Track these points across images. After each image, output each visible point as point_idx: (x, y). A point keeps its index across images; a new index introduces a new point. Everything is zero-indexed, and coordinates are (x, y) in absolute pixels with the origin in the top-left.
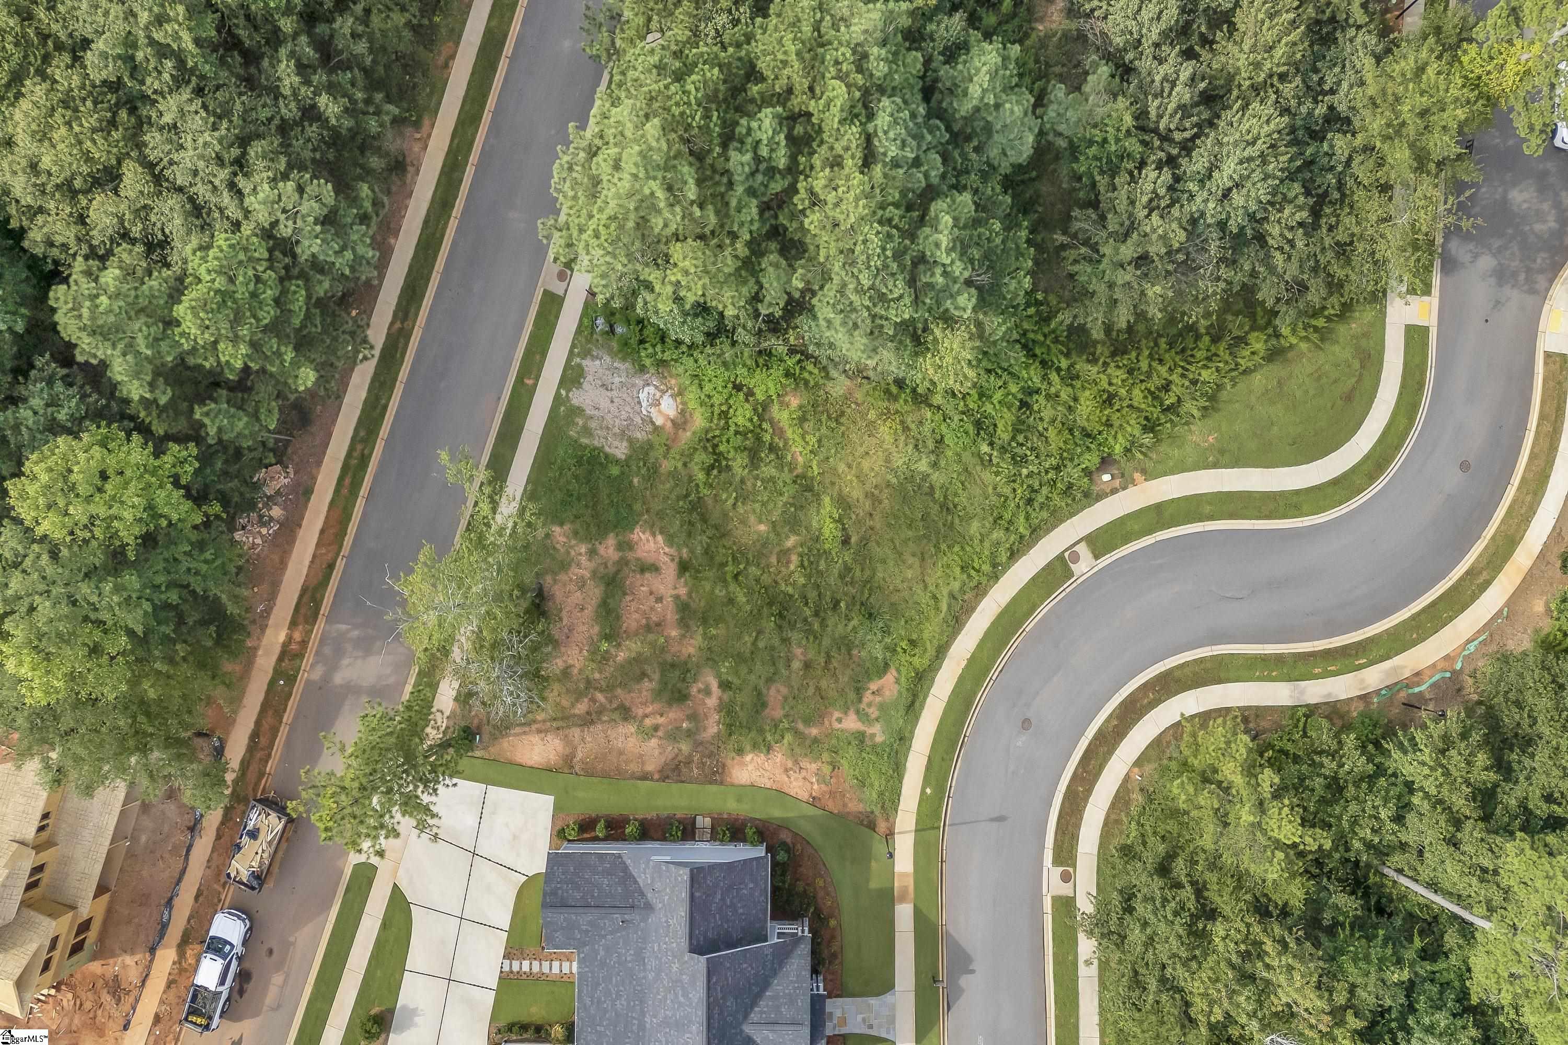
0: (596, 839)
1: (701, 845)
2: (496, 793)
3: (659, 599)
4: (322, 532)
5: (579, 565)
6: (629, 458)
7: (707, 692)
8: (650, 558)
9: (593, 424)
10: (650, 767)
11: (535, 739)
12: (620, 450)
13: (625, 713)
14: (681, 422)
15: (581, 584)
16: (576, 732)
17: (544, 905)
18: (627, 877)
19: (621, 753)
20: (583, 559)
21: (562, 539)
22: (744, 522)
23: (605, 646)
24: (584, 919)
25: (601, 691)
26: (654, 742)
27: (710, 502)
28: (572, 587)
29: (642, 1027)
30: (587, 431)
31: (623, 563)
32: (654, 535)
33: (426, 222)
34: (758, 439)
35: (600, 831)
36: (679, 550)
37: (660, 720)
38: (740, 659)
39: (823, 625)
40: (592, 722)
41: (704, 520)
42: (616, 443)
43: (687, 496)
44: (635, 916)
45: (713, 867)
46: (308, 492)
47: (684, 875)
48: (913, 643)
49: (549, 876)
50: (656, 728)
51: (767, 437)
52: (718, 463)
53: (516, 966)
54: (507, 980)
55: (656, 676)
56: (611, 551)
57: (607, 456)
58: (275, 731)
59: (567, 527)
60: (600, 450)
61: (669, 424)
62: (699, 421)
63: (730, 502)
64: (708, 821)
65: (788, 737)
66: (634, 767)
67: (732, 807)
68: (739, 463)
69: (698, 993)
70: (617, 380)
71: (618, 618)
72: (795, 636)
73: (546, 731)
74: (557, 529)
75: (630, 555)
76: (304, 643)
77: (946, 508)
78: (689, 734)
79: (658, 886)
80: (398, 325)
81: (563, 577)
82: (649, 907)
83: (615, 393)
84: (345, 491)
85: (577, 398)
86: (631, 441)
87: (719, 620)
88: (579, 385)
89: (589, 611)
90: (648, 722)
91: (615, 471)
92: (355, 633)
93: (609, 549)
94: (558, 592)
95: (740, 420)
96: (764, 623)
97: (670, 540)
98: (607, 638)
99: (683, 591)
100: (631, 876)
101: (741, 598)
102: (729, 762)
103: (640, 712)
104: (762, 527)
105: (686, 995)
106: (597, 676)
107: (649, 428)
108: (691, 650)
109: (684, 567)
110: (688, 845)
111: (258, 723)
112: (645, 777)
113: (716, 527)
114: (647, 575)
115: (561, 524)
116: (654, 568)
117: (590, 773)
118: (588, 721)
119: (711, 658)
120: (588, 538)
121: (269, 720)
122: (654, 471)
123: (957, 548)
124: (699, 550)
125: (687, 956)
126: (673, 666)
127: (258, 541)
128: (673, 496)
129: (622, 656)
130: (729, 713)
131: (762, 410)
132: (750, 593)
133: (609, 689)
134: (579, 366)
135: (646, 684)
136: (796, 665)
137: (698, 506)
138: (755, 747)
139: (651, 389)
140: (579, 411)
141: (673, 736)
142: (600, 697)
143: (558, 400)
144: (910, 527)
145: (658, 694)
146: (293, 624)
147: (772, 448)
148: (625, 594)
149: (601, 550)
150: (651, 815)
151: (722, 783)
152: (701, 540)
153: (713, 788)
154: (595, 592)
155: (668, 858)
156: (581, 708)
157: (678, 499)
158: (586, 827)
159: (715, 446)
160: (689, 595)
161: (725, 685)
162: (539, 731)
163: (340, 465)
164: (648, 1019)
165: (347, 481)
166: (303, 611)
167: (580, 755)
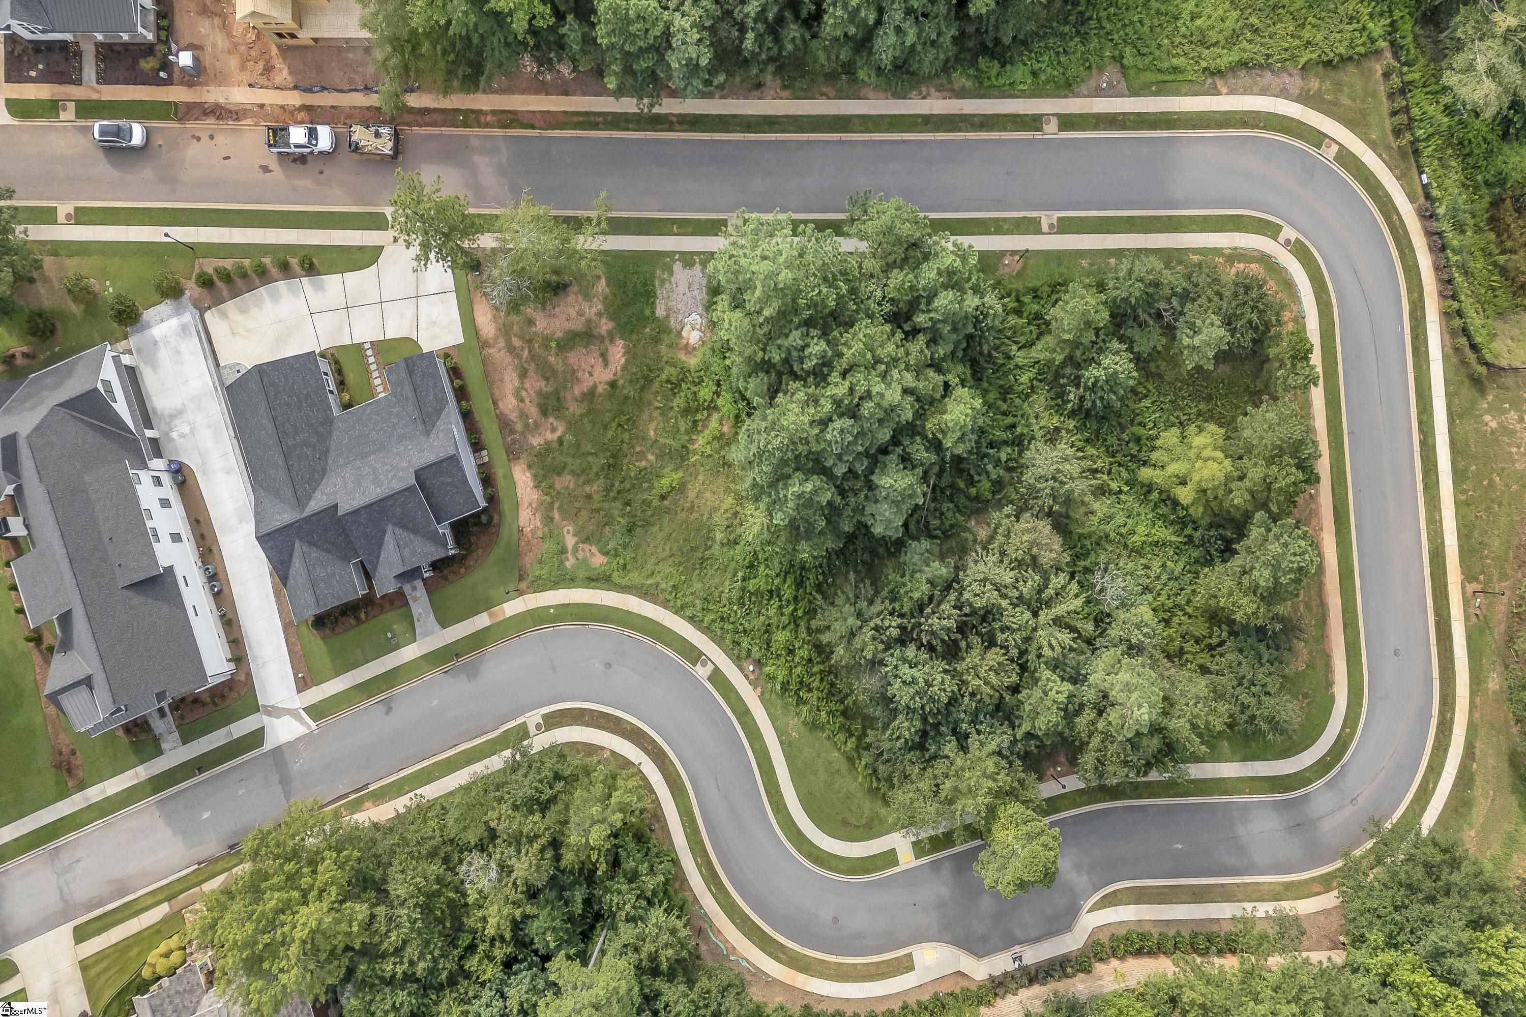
0: (452, 382)
1: (472, 459)
2: (452, 297)
3: (591, 374)
4: (548, 112)
5: (590, 307)
6: (657, 319)
7: (554, 430)
8: (611, 359)
9: (667, 285)
10: (500, 404)
11: (489, 316)
12: (660, 312)
13: (523, 375)
14: (689, 350)
15: (581, 314)
16: (502, 344)
17: (406, 360)
18: (438, 411)
19: (502, 381)
20: (594, 310)
21: (600, 289)
22: (651, 419)
23: (553, 344)
24: (408, 391)
25: (530, 352)
26: (514, 402)
27: (654, 389)
28: (577, 308)
29: (368, 455)
30: (663, 282)
31: (601, 339)
32: (624, 355)
33: (734, 116)
34: (697, 411)
35: (457, 382)
36: (622, 377)
37: (527, 401)
38: (578, 445)
39: (615, 499)
40: (511, 353)
41: (643, 388)
42: (663, 307)
43: (651, 371)
44: (420, 427)
45: (461, 469)
46: (566, 93)
47: (452, 451)
48: (625, 566)
49: (423, 356)
50: (522, 401)
51: (699, 416)
52: (675, 386)
53: (369, 352)
54: (358, 348)
55: (550, 389)
56: (605, 328)
57: (654, 303)
58: (434, 124)
59: (607, 290)
60: (655, 297)
61: (685, 342)
62: (693, 362)
63: (657, 404)
64: (486, 459)
65: (548, 498)
66: (497, 392)
67: (499, 473)
68: (679, 402)
69: (398, 486)
70: (696, 293)
71: (571, 349)
72: (601, 481)
73: (495, 322)
74: (603, 282)
75: (607, 342)
76: (487, 125)
77: (703, 560)
78: (527, 425)
79: (441, 435)
80: (674, 119)
81: (580, 298)
82: (428, 433)
83: (689, 294)
84: (575, 119)
85: (677, 267)
86: (668, 316)
87: (592, 421)
88: (684, 267)
89: (568, 325)
90: (524, 393)
91: (647, 312)
92: (504, 161)
93: (605, 326)
94: (571, 298)
95: (701, 394)
96: (601, 455)
97: (624, 368)
98: (558, 345)
99: (600, 389)
100: (440, 414)
101: (610, 434)
102: (521, 461)
103: (527, 385)
104: (652, 433)
105: (393, 477)
106: (536, 345)
107: (679, 328)
108: (571, 409)
109: (613, 384)
110: (469, 449)
111: (435, 110)
112: (495, 403)
113: (641, 399)
114: (600, 360)
115: (608, 285)
116: (606, 364)
117: (484, 362)
118: (511, 349)
119: (572, 426)
120: (607, 307)
121: (439, 117)
122: (656, 341)
123: (683, 578)
124: (625, 392)
125: (412, 470)
126: (558, 399)
127: (529, 69)
128: (648, 361)
129: (552, 359)
130: (547, 450)
131: (712, 407)
132: (614, 439)
133: (533, 357)
134: (695, 263)
135: (544, 383)
136: (587, 489)
137: (648, 381)
138: (535, 476)
139: (699, 321)
140: (671, 273)
141: (523, 415)
142: (526, 353)
143: (671, 254)
144: (685, 540)
145: (540, 393)
146: (494, 112)
147: (695, 422)
148: (586, 347)
149: (604, 320)
150: (476, 416)
151: (509, 460)
152: (630, 391)
153: (505, 456)
154: (578, 325)
155: (457, 437)
156: (517, 342)
157: (647, 365)
158: (455, 372)
159: (682, 380)
160: (600, 395)
161: (560, 441)
162: (494, 317)
163: (588, 109)
164: (372, 457)
165: (581, 119)
166: (503, 116)
167: (491, 351)
